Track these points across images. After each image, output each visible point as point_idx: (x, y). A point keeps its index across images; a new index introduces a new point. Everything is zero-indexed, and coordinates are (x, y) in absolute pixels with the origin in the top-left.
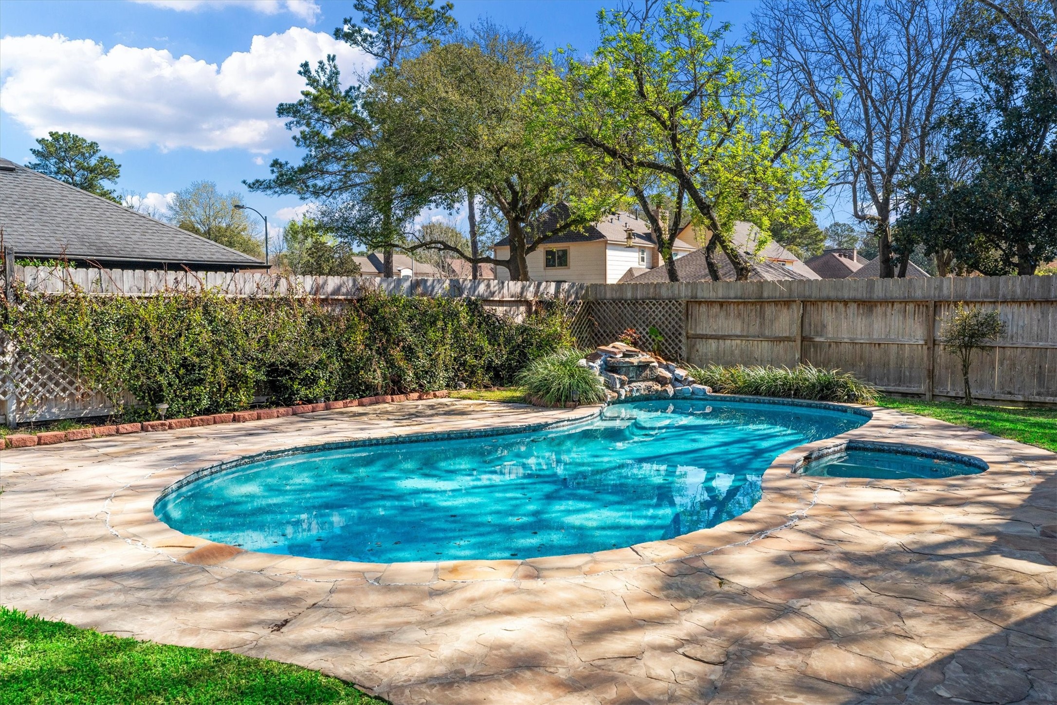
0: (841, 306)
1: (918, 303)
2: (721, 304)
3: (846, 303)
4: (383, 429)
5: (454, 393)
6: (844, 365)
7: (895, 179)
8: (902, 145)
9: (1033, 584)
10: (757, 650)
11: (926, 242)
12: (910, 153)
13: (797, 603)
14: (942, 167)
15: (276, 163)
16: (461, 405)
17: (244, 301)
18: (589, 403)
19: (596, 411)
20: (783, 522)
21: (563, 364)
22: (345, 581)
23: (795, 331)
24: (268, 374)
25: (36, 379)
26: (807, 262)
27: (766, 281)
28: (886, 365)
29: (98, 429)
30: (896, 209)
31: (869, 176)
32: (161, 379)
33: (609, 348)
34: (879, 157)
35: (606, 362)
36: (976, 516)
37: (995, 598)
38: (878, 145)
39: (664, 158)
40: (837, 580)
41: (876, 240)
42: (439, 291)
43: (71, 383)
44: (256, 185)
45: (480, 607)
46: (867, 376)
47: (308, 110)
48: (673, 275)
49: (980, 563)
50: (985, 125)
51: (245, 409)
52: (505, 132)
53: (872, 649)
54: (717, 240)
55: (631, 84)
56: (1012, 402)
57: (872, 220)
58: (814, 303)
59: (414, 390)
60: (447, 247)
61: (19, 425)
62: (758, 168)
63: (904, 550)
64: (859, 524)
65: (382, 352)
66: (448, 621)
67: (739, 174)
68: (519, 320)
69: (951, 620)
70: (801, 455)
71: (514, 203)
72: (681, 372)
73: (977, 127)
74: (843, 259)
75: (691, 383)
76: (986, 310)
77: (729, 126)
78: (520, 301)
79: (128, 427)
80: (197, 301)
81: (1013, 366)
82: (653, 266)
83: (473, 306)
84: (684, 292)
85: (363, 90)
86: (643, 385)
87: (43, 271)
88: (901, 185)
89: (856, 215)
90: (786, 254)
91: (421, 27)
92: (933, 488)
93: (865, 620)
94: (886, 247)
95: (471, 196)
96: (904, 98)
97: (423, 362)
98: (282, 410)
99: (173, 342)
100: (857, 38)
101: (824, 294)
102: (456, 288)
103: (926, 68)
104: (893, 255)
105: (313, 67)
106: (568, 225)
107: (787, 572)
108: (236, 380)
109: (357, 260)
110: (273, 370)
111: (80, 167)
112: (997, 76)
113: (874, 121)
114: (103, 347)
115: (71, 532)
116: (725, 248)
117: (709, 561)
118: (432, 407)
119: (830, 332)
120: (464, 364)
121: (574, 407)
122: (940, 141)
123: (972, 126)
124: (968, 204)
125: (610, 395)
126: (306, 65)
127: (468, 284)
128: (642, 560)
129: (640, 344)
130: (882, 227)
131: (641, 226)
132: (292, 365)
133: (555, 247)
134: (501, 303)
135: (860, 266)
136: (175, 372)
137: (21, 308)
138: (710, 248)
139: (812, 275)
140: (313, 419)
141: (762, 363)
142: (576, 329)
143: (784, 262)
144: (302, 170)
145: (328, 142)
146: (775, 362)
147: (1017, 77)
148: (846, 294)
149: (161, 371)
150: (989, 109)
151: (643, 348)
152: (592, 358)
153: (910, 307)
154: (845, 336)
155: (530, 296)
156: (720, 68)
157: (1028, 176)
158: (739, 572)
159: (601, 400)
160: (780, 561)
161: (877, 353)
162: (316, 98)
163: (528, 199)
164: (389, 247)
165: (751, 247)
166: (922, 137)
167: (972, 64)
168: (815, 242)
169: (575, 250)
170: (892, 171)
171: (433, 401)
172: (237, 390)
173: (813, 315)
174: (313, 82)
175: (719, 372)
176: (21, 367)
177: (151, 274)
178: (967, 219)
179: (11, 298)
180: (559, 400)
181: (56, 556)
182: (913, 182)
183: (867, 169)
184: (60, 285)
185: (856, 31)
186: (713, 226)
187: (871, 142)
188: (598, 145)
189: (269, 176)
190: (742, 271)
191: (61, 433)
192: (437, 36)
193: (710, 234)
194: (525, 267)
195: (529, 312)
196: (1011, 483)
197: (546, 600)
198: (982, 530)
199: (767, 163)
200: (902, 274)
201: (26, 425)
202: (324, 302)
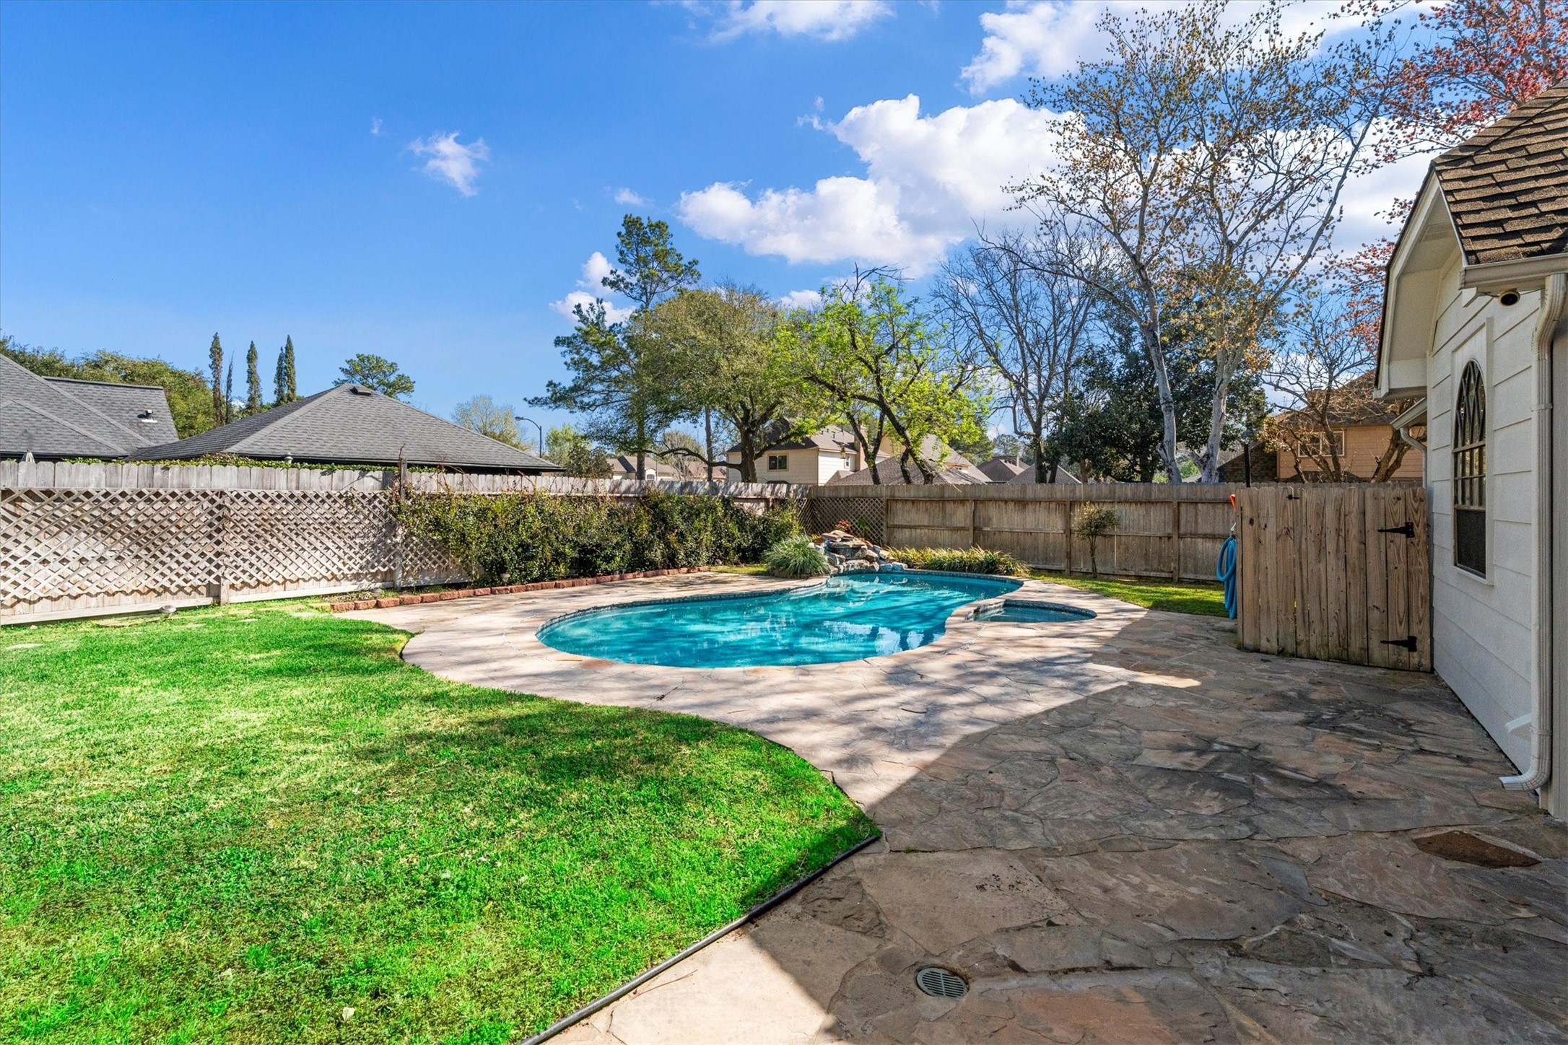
0: (1002, 504)
1: (1059, 502)
2: (913, 502)
3: (1006, 502)
4: (671, 593)
5: (713, 568)
6: (1004, 548)
7: (1046, 403)
8: (1050, 378)
9: (1110, 678)
10: (944, 707)
11: (1070, 455)
12: (1057, 384)
13: (967, 686)
14: (1081, 396)
15: (550, 384)
16: (721, 576)
17: (562, 498)
18: (818, 575)
19: (823, 580)
20: (960, 646)
21: (797, 546)
22: (689, 677)
23: (969, 522)
24: (580, 552)
25: (416, 555)
26: (980, 467)
27: (947, 485)
28: (1036, 548)
29: (461, 592)
30: (1046, 427)
31: (1026, 400)
32: (505, 555)
33: (831, 534)
34: (1032, 387)
35: (829, 545)
36: (1083, 643)
37: (1084, 684)
38: (1033, 378)
39: (869, 389)
40: (992, 675)
41: (1032, 451)
42: (701, 491)
43: (440, 558)
44: (535, 402)
45: (778, 689)
46: (1022, 557)
47: (578, 342)
48: (876, 480)
49: (1080, 667)
50: (1111, 364)
51: (563, 578)
52: (740, 364)
53: (1009, 706)
54: (909, 453)
55: (847, 338)
56: (1127, 576)
57: (1029, 436)
58: (982, 502)
59: (684, 566)
60: (691, 453)
61: (403, 589)
62: (940, 401)
63: (1035, 661)
64: (1008, 647)
65: (662, 537)
66: (760, 695)
67: (926, 404)
68: (760, 513)
69: (1056, 694)
70: (972, 609)
71: (745, 419)
72: (884, 553)
73: (1106, 366)
74: (1008, 465)
75: (891, 561)
76: (1105, 508)
77: (919, 368)
78: (760, 499)
79: (481, 591)
80: (531, 498)
81: (1127, 549)
82: (856, 469)
83: (726, 502)
84: (884, 492)
85: (624, 325)
86: (856, 562)
87: (425, 475)
88: (1050, 408)
89: (1016, 432)
90: (963, 461)
91: (672, 278)
92: (1058, 628)
93: (1007, 694)
94: (1040, 456)
95: (708, 412)
96: (1051, 343)
97: (691, 544)
98: (589, 580)
99: (515, 528)
100: (1014, 296)
101: (990, 495)
102: (714, 489)
103: (1067, 320)
104: (1045, 464)
105: (585, 308)
106: (788, 437)
107: (962, 672)
108: (558, 556)
109: (610, 461)
110: (584, 550)
111: (381, 383)
112: (1119, 328)
113: (1028, 360)
114: (467, 532)
115: (495, 654)
116: (915, 459)
117: (914, 667)
118: (700, 578)
119: (995, 523)
120: (720, 546)
121: (807, 578)
122: (1079, 375)
123: (1103, 365)
124: (1100, 426)
125: (833, 570)
126: (579, 306)
127: (722, 485)
128: (872, 667)
129: (853, 531)
130: (1036, 442)
131: (849, 438)
132: (598, 546)
133: (778, 453)
134: (747, 500)
135: (1022, 470)
136: (515, 550)
137: (409, 503)
138: (904, 459)
139: (983, 479)
140: (613, 586)
141: (944, 547)
142: (803, 521)
143: (961, 467)
144: (574, 389)
145: (596, 368)
146: (954, 546)
147: (1133, 329)
148: (1006, 496)
149: (506, 549)
150: (1114, 352)
151: (855, 534)
152: (818, 542)
153: (1053, 505)
154: (1006, 527)
155: (768, 495)
156: (911, 329)
157: (1145, 405)
158: (932, 672)
159: (827, 573)
160: (957, 666)
161: (1029, 540)
162: (587, 333)
163: (757, 416)
164: (641, 453)
165: (936, 457)
166: (1067, 372)
167: (1101, 318)
168: (986, 450)
169: (793, 457)
170: (1043, 398)
171: (699, 574)
172: (558, 564)
173: (982, 511)
174: (584, 319)
175: (912, 553)
176: (407, 546)
177: (498, 477)
178: (1100, 437)
179: (403, 495)
180: (795, 573)
181: (494, 665)
182: (1059, 406)
183: (1024, 396)
184: (435, 485)
185: (1014, 290)
186: (907, 443)
187: (1027, 376)
188: (821, 382)
189: (544, 393)
190: (928, 478)
191: (436, 594)
192: (684, 285)
193: (904, 448)
194: (754, 470)
195: (767, 507)
196: (1109, 625)
197: (817, 686)
198: (1084, 651)
199: (946, 396)
200: (1053, 480)
201: (409, 589)
202: (619, 499)
